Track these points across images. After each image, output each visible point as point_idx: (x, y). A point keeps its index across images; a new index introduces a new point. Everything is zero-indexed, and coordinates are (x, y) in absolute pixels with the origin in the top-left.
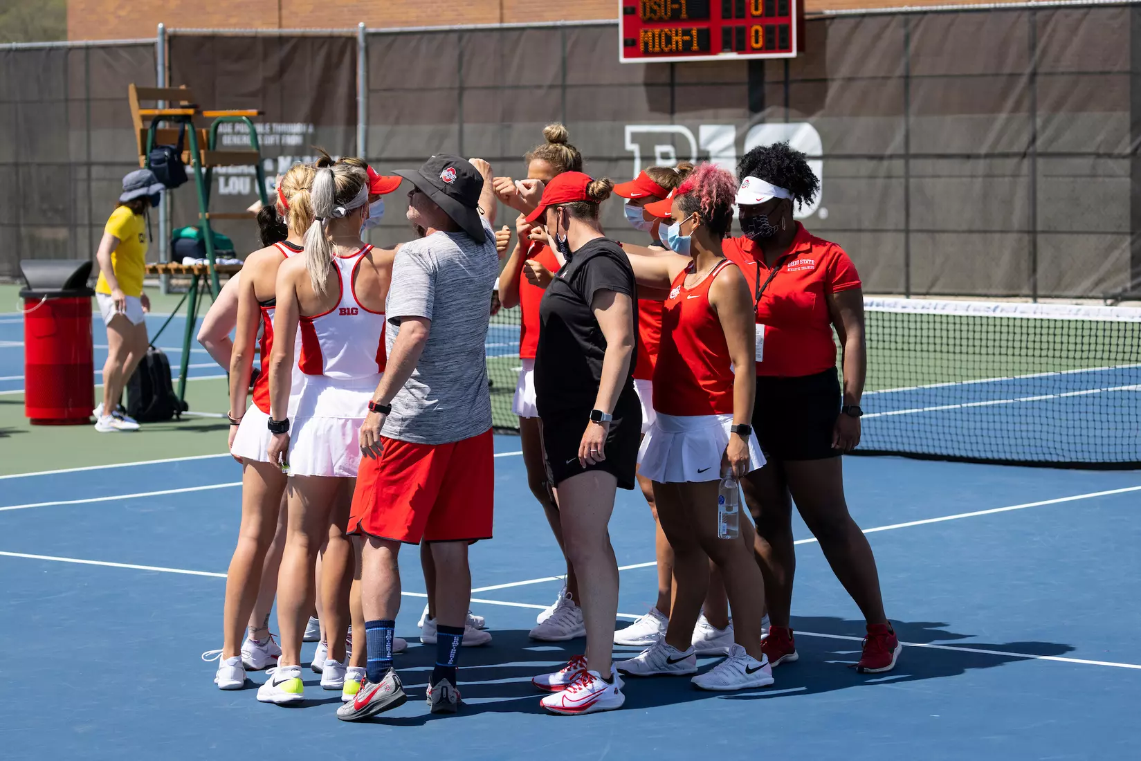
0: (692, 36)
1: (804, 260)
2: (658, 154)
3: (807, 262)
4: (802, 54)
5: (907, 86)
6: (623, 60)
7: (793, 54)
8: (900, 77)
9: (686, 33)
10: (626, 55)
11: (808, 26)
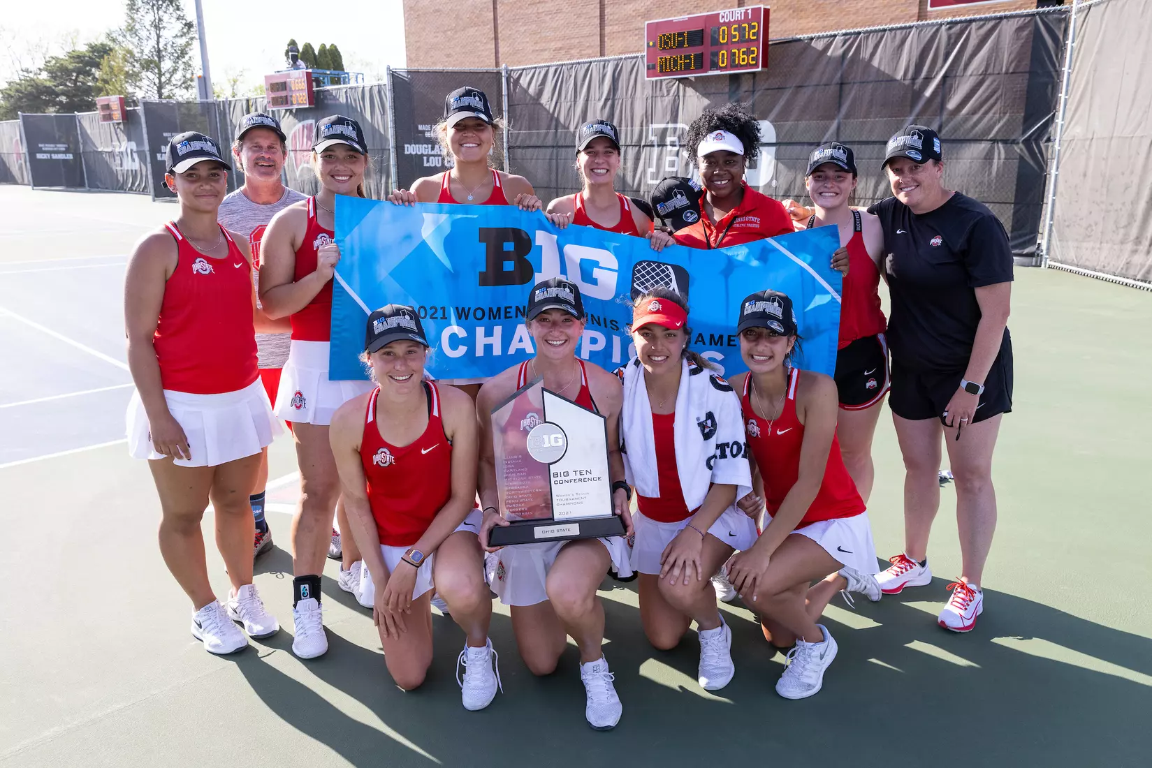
0: (690, 59)
1: (750, 217)
2: (668, 143)
3: (753, 220)
4: (766, 69)
5: (841, 90)
6: (646, 79)
7: (760, 69)
8: (837, 84)
9: (686, 57)
10: (648, 77)
11: (770, 48)
